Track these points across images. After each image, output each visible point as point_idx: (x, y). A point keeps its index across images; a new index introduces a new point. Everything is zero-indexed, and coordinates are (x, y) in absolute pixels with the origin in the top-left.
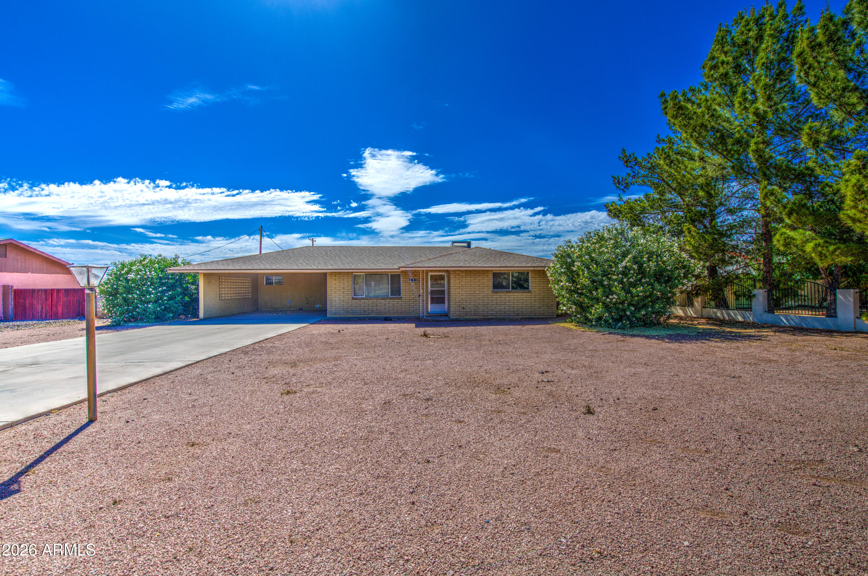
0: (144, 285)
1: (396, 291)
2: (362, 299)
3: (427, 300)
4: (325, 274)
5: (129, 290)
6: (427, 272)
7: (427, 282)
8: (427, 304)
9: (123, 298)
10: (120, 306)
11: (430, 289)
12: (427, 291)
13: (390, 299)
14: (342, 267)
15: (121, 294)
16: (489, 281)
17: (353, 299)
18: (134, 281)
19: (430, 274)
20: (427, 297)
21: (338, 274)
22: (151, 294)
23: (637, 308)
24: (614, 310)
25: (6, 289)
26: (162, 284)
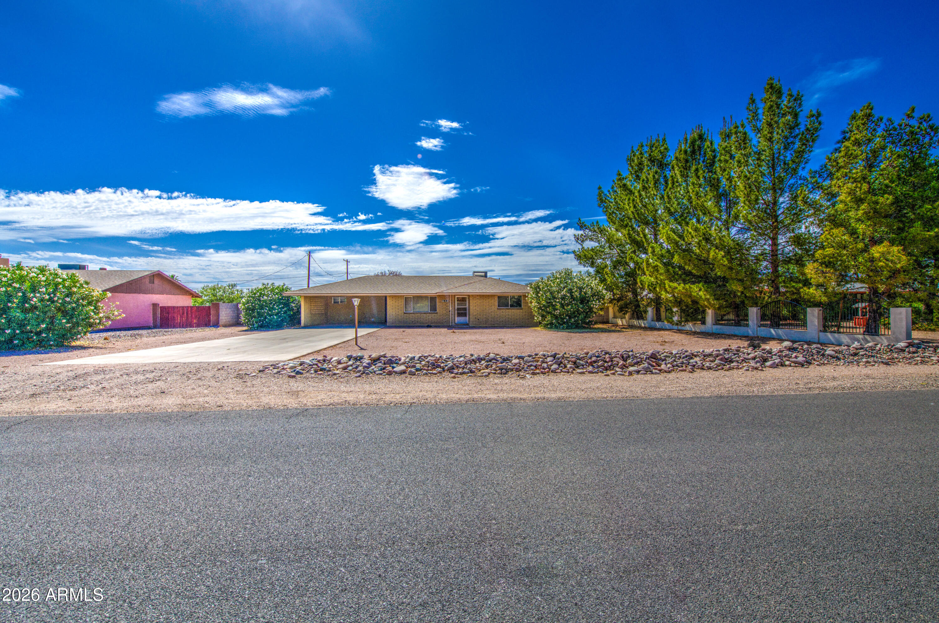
0: (271, 304)
1: (433, 308)
2: (411, 313)
3: (455, 314)
4: (386, 297)
5: (262, 307)
6: (455, 295)
7: (454, 302)
8: (455, 317)
9: (258, 312)
10: (255, 317)
11: (456, 307)
12: (454, 308)
13: (430, 313)
14: (398, 292)
15: (257, 309)
16: (495, 302)
17: (405, 313)
18: (265, 301)
19: (456, 297)
20: (455, 313)
21: (396, 297)
22: (275, 309)
23: (570, 318)
24: (560, 319)
25: (155, 305)
26: (281, 303)
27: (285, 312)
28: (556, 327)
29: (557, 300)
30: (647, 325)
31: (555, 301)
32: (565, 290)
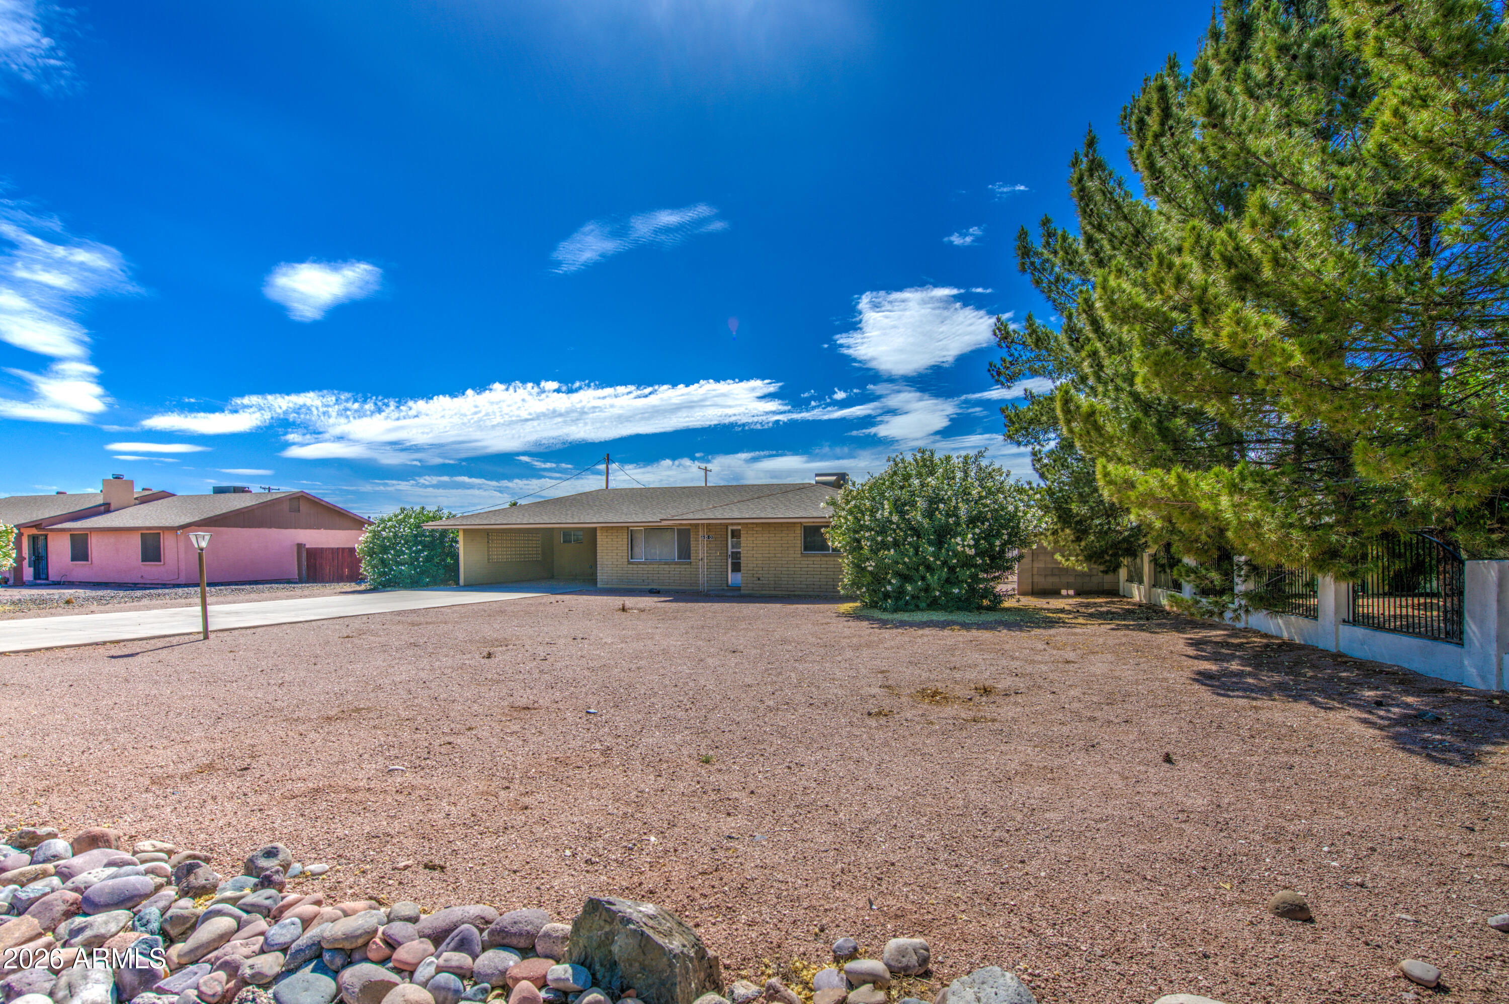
2: (640, 563)
3: (725, 566)
4: (595, 530)
5: (385, 550)
6: (727, 525)
7: (726, 540)
8: (725, 572)
10: (376, 567)
11: (730, 550)
12: (725, 553)
13: (676, 563)
14: (617, 521)
15: (378, 554)
16: (797, 539)
17: (629, 563)
19: (730, 528)
20: (726, 563)
21: (613, 530)
25: (300, 546)
26: (417, 543)
27: (426, 559)
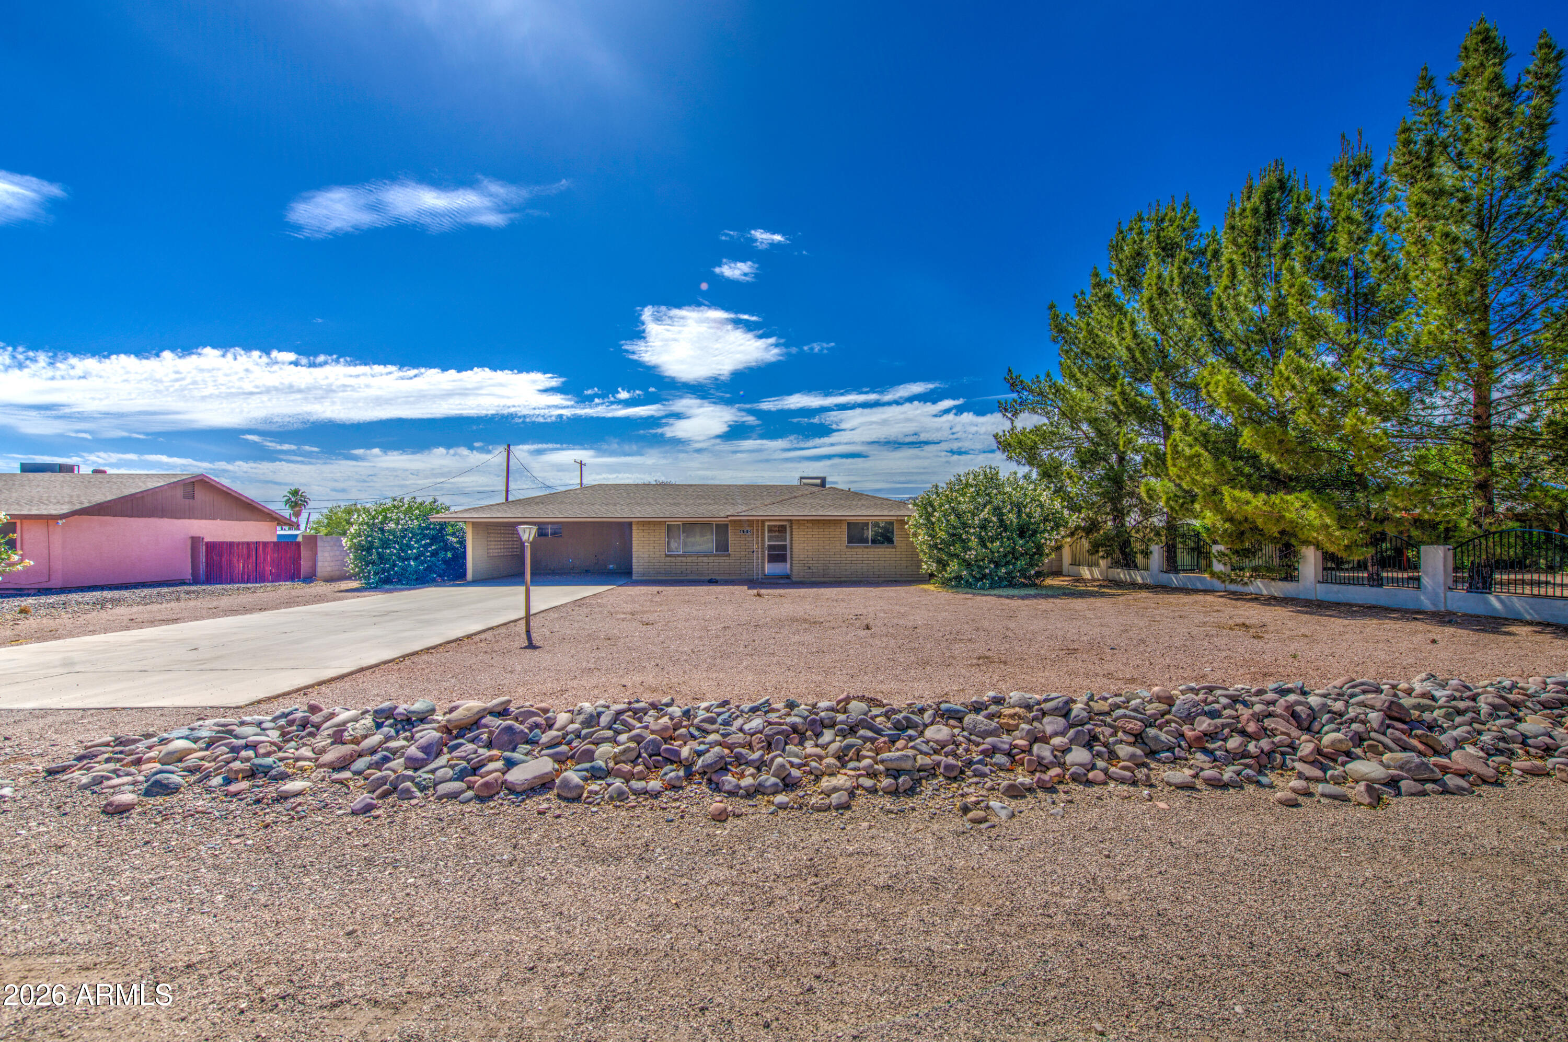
0: (404, 537)
1: (723, 547)
2: (679, 556)
3: (763, 557)
4: (630, 524)
5: (385, 544)
6: (763, 521)
7: (763, 534)
8: (763, 562)
9: (378, 553)
10: (373, 563)
11: (767, 543)
12: (763, 545)
13: (715, 556)
14: (653, 514)
15: (377, 548)
16: (842, 534)
17: (667, 556)
18: (392, 532)
19: (767, 524)
20: (763, 554)
21: (649, 524)
22: (412, 548)
23: (997, 565)
24: (975, 568)
25: (195, 541)
26: (424, 536)
27: (434, 554)
28: (969, 585)
29: (972, 530)
30: (1149, 581)
31: (967, 532)
32: (986, 510)
